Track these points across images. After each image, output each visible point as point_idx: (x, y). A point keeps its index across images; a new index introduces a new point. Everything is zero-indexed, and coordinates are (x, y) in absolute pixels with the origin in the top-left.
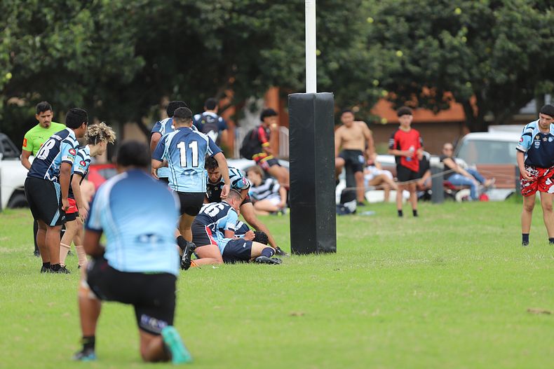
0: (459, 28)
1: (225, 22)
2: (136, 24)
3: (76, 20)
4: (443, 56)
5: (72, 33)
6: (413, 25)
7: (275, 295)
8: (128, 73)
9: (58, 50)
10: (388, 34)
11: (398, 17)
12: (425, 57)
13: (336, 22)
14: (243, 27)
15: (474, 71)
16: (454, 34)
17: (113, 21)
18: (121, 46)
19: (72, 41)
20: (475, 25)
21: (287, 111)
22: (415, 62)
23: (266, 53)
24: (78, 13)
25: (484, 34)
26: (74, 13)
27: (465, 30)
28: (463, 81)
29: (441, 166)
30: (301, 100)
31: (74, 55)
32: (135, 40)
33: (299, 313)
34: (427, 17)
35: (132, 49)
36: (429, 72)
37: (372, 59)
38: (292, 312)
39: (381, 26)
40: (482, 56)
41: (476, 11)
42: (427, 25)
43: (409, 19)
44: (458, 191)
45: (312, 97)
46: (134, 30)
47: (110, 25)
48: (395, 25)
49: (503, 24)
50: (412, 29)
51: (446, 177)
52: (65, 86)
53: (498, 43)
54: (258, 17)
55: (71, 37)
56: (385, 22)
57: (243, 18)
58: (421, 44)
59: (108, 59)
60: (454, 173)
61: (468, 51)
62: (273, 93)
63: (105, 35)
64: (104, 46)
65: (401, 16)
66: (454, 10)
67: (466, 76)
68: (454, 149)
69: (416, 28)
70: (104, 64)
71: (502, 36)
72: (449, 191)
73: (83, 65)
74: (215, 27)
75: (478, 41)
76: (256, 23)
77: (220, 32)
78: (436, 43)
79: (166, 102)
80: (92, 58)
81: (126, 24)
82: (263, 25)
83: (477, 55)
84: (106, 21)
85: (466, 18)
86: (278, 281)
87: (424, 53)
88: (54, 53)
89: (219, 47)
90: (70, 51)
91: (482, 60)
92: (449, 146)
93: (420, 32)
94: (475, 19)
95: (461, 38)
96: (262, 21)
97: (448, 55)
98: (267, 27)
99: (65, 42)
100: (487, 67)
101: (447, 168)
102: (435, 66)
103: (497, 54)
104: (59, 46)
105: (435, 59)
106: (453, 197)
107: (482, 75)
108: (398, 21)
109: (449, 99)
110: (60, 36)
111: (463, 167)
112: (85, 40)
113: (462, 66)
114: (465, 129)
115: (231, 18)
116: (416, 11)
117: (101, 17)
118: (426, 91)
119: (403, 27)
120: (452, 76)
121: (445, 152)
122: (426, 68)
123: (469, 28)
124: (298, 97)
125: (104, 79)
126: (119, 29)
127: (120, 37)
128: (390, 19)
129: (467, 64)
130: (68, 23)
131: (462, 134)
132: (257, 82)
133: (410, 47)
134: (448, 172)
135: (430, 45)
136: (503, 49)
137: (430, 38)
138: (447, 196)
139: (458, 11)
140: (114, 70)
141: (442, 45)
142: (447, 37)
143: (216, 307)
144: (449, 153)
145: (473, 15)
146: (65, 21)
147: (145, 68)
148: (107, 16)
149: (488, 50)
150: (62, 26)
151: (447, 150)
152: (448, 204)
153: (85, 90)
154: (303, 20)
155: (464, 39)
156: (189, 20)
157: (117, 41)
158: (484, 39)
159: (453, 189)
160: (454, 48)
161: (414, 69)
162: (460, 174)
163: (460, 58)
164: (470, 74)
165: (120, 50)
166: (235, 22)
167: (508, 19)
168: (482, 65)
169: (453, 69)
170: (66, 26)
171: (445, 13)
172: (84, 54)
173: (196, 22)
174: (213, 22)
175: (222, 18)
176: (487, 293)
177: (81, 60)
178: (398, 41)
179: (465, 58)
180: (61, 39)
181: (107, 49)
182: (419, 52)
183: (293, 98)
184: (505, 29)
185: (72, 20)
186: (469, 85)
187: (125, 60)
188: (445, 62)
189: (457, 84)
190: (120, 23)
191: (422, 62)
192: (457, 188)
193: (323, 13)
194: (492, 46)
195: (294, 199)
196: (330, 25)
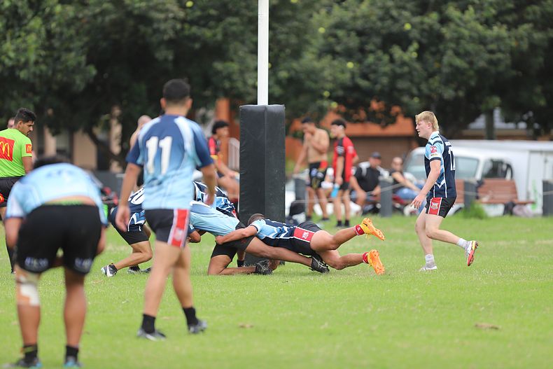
0: (410, 42)
1: (177, 32)
2: (88, 33)
3: (28, 28)
4: (393, 71)
5: (25, 41)
6: (364, 39)
7: (224, 306)
8: (79, 83)
9: (10, 58)
10: (338, 48)
11: (349, 31)
12: (375, 72)
13: (287, 33)
14: (195, 38)
15: (424, 87)
16: (405, 49)
17: (65, 30)
18: (73, 54)
19: (25, 50)
20: (424, 41)
21: (237, 122)
22: (365, 76)
23: (218, 66)
24: (29, 21)
25: (433, 49)
26: (25, 21)
27: (415, 46)
28: (412, 96)
29: (390, 180)
30: (252, 112)
31: (26, 64)
32: (86, 49)
33: (247, 325)
34: (377, 32)
35: (83, 59)
36: (378, 87)
37: (323, 69)
38: (241, 324)
39: (332, 40)
40: (431, 70)
41: (426, 27)
42: (377, 40)
43: (360, 33)
44: (406, 205)
45: (264, 109)
46: (86, 39)
47: (61, 34)
48: (345, 40)
49: (451, 40)
50: (363, 44)
51: (395, 191)
52: (15, 93)
53: (446, 59)
54: (210, 28)
55: (23, 46)
56: (335, 36)
57: (194, 29)
58: (371, 59)
59: (59, 67)
60: (403, 187)
61: (417, 66)
62: (223, 105)
63: (56, 44)
64: (56, 54)
65: (352, 30)
66: (403, 25)
67: (415, 91)
68: (404, 163)
69: (366, 43)
70: (55, 72)
71: (450, 53)
72: (398, 205)
73: (34, 74)
74: (166, 37)
75: (427, 56)
76: (208, 33)
77: (171, 43)
78: (386, 58)
79: (117, 111)
80: (43, 67)
81: (78, 33)
82: (215, 35)
83: (426, 70)
84: (58, 30)
85: (415, 34)
86: (227, 293)
87: (373, 67)
88: (7, 61)
89: (171, 57)
90: (23, 60)
91: (431, 75)
92: (398, 160)
93: (370, 47)
94: (425, 34)
95: (412, 53)
96: (213, 31)
97: (398, 70)
98: (219, 37)
99: (17, 50)
100: (435, 82)
101: (396, 182)
102: (385, 80)
103: (446, 70)
104: (12, 55)
105: (385, 74)
106: (401, 211)
107: (431, 90)
108: (349, 35)
109: (397, 114)
110: (12, 44)
111: (411, 181)
112: (37, 49)
113: (412, 81)
114: (414, 144)
115: (183, 29)
116: (366, 26)
117: (53, 25)
118: (375, 105)
119: (354, 42)
120: (401, 91)
121: (394, 166)
122: (375, 83)
123: (420, 43)
124: (249, 109)
125: (55, 87)
126: (71, 39)
127: (72, 46)
128: (340, 33)
129: (416, 80)
130: (20, 30)
131: (411, 149)
132: (208, 93)
133: (360, 62)
134: (397, 186)
135: (379, 59)
136: (451, 65)
137: (380, 53)
138: (395, 210)
139: (408, 27)
140: (65, 79)
141: (392, 60)
142: (397, 52)
143: (165, 318)
144: (398, 167)
145: (423, 30)
146: (17, 29)
147: (96, 78)
148: (59, 25)
149: (436, 65)
150: (14, 34)
151: (396, 164)
152: (397, 218)
153: (37, 99)
154: (255, 32)
155: (415, 55)
156: (142, 28)
157: (69, 50)
158: (433, 54)
159: (401, 203)
160: (404, 64)
161: (363, 83)
162: (409, 188)
163: (410, 73)
164: (419, 90)
165: (72, 59)
166: (187, 33)
167: (455, 35)
168: (431, 81)
169: (402, 84)
170: (17, 34)
171: (395, 28)
172: (36, 63)
173: (149, 30)
174: (165, 32)
175: (174, 28)
176: (435, 307)
177: (33, 69)
178: (349, 55)
179: (415, 73)
180: (13, 47)
181: (58, 58)
182: (369, 66)
183: (244, 110)
184: (453, 45)
185: (23, 28)
186: (416, 100)
187: (77, 69)
188: (395, 77)
189: (406, 99)
190: (72, 31)
191: (372, 76)
192: (405, 202)
193: (275, 25)
194: (440, 61)
195: (243, 210)
196: (282, 37)
